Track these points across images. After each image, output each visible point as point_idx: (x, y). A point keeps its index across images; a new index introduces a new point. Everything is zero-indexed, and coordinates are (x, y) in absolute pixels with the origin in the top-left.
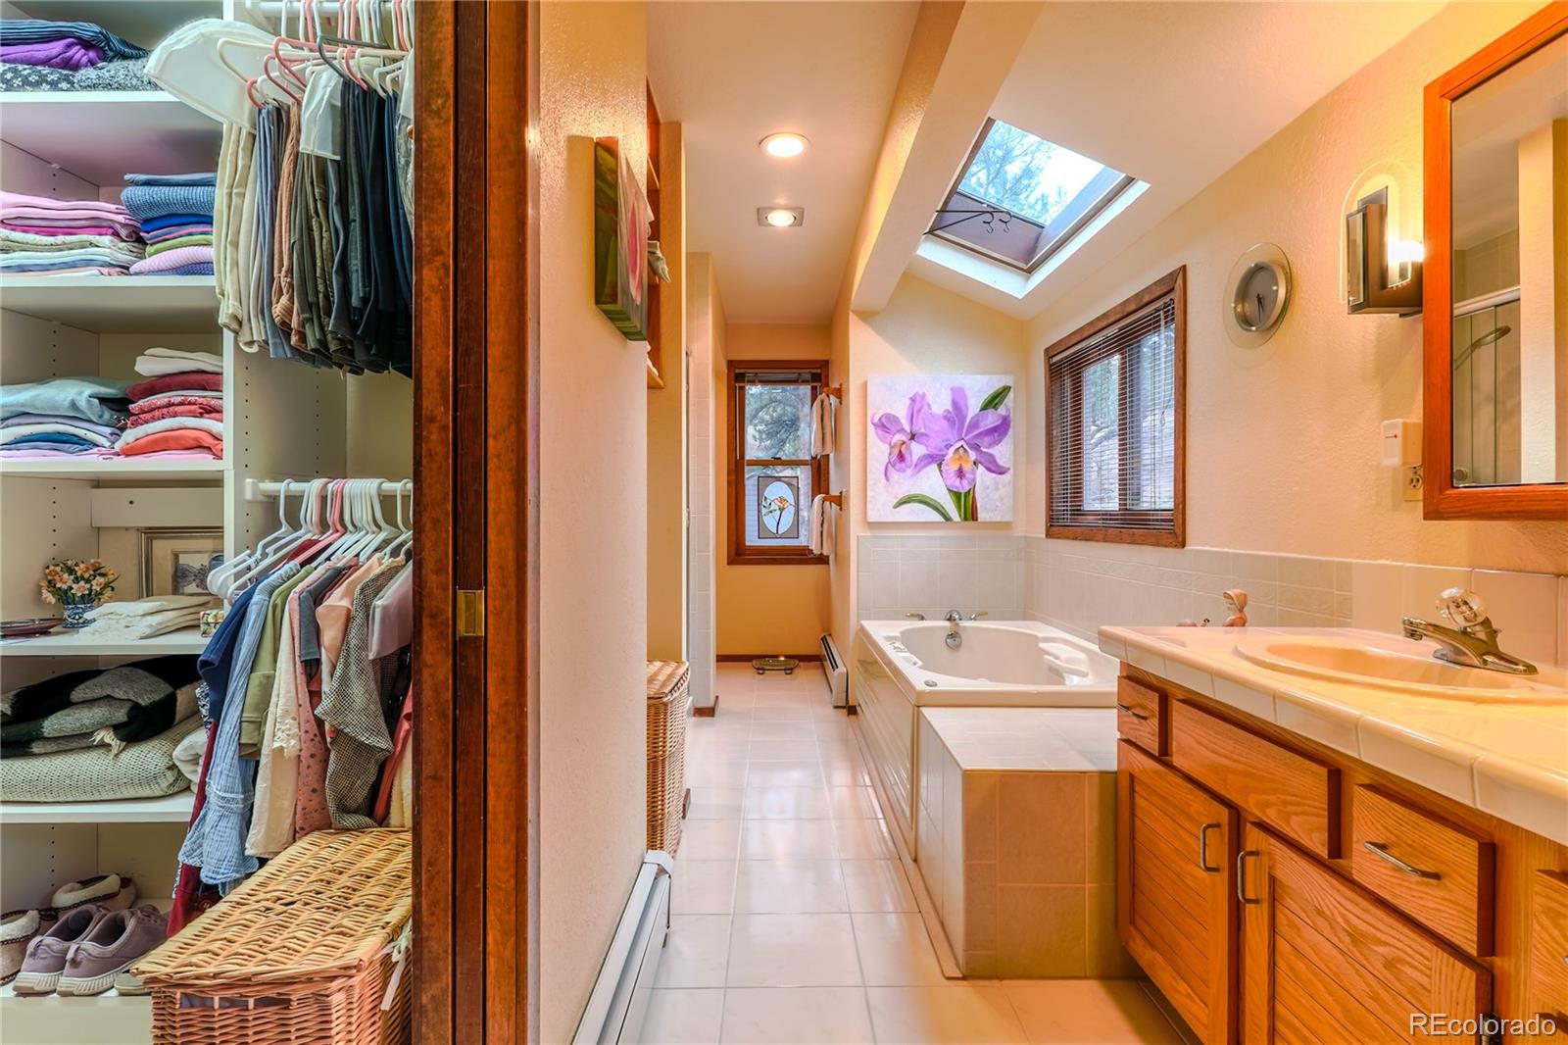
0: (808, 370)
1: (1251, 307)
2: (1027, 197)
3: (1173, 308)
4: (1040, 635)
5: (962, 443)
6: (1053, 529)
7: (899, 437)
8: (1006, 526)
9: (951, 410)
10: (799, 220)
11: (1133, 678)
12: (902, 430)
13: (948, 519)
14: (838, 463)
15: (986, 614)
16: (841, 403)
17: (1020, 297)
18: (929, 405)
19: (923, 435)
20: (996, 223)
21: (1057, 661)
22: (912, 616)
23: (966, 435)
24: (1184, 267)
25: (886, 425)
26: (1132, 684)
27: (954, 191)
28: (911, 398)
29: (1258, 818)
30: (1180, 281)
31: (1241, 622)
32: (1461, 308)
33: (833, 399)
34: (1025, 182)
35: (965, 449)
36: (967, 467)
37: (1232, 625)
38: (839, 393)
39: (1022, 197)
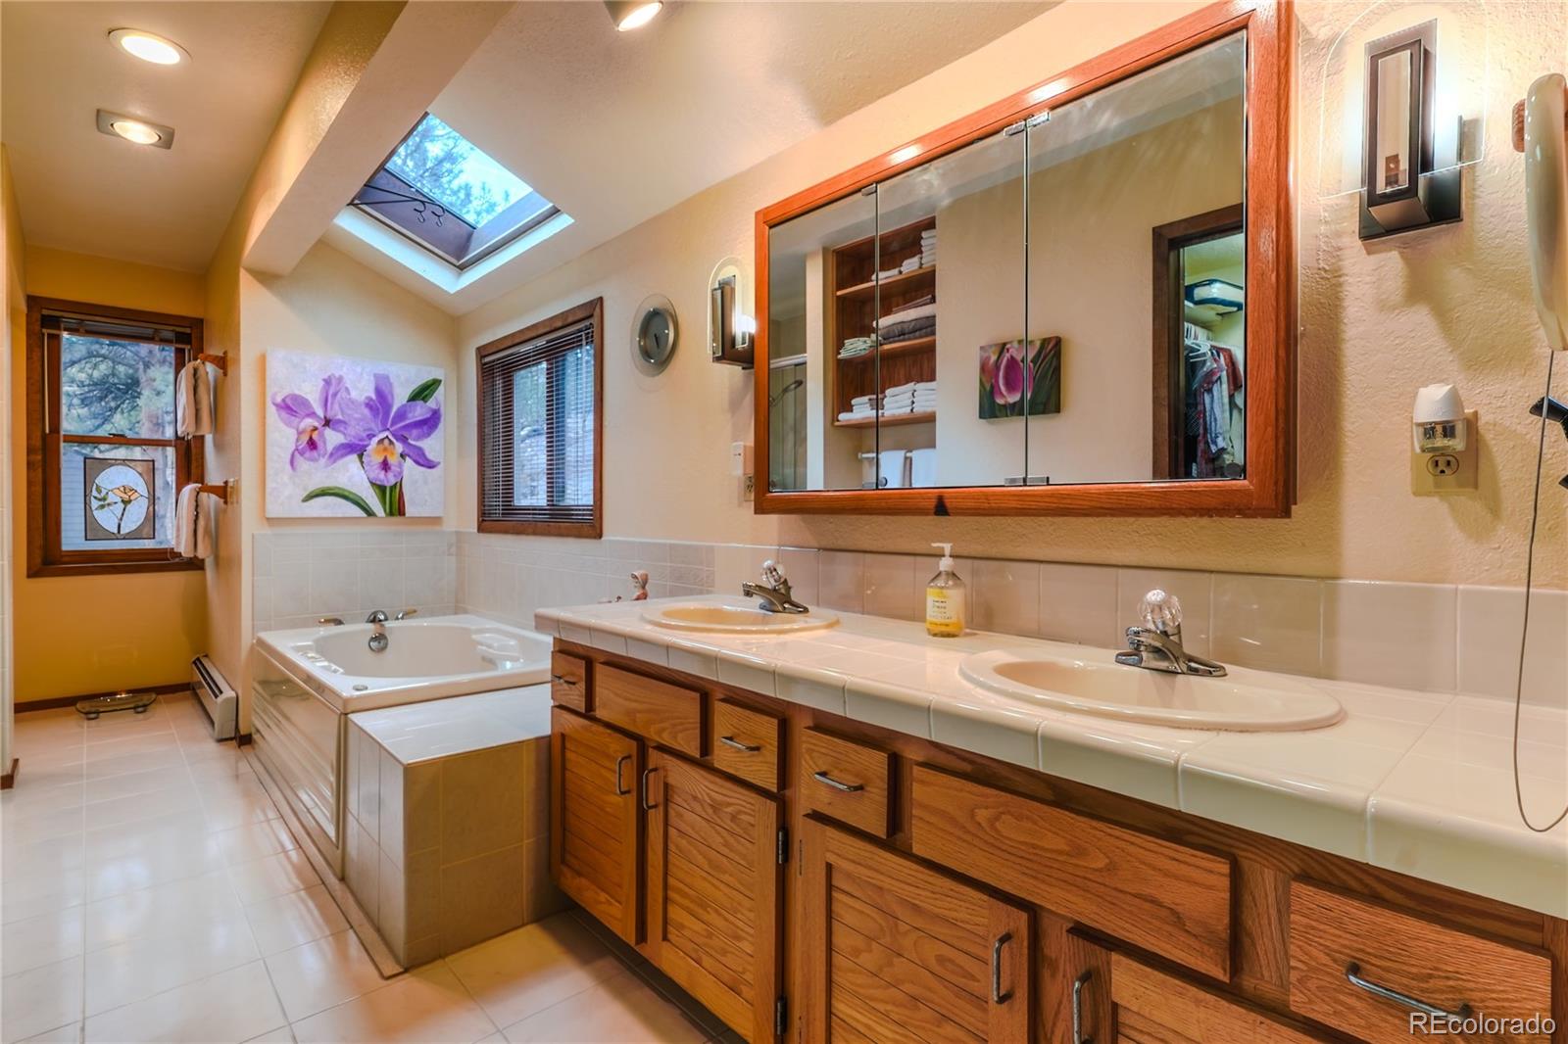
0: (171, 328)
1: (651, 343)
2: (450, 182)
3: (593, 332)
4: (473, 627)
5: (386, 434)
6: (485, 523)
7: (309, 422)
8: (435, 521)
9: (374, 397)
10: (167, 140)
11: (564, 650)
12: (313, 414)
13: (370, 513)
14: (219, 446)
15: (415, 611)
16: (225, 374)
17: (452, 291)
18: (347, 389)
19: (340, 422)
20: (427, 214)
21: (491, 650)
22: (327, 621)
23: (392, 425)
24: (601, 299)
25: (291, 407)
26: (564, 656)
27: (382, 167)
28: (324, 380)
29: (657, 742)
30: (598, 310)
31: (644, 596)
32: (776, 363)
33: (210, 369)
34: (447, 165)
35: (390, 440)
36: (393, 460)
37: (638, 599)
38: (222, 363)
39: (444, 180)
